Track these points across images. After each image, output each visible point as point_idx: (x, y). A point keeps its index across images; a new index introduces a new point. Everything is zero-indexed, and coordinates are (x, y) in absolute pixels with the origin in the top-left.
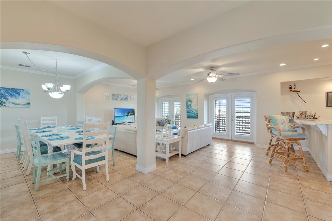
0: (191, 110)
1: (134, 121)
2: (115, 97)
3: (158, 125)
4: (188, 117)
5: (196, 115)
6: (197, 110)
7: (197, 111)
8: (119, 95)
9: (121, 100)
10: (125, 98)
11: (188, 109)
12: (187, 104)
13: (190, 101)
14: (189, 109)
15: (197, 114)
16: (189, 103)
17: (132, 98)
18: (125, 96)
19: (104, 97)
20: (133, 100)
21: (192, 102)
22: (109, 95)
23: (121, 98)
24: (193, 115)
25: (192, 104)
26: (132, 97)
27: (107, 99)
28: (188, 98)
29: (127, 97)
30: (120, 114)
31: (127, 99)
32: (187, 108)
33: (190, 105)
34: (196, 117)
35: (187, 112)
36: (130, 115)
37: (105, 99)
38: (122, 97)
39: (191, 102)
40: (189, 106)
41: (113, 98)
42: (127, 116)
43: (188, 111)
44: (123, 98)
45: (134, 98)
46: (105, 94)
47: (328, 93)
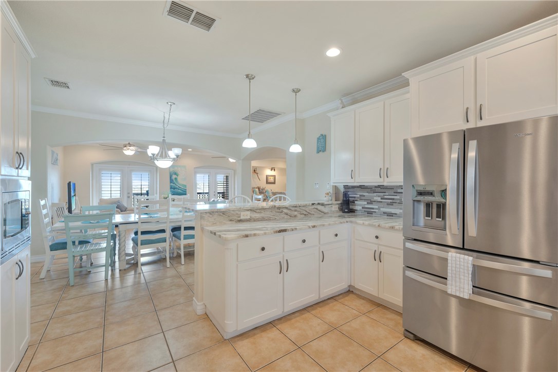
0: (177, 186)
4: (173, 194)
5: (185, 191)
6: (185, 185)
7: (186, 187)
12: (171, 177)
13: (176, 174)
14: (174, 183)
16: (174, 177)
21: (179, 176)
24: (179, 191)
25: (179, 179)
28: (171, 169)
32: (171, 183)
34: (184, 194)
35: (171, 188)
39: (177, 176)
40: (174, 180)
43: (173, 187)
47: (267, 176)
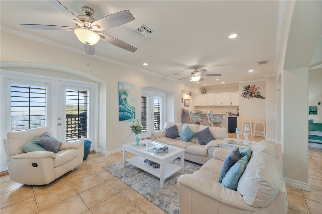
0: (126, 108)
6: (133, 107)
7: (135, 109)
11: (121, 106)
12: (120, 98)
13: (125, 93)
14: (123, 105)
15: (135, 112)
16: (123, 97)
21: (128, 96)
24: (129, 114)
25: (129, 99)
28: (121, 88)
32: (120, 104)
33: (125, 99)
35: (120, 111)
40: (123, 101)
47: (185, 99)
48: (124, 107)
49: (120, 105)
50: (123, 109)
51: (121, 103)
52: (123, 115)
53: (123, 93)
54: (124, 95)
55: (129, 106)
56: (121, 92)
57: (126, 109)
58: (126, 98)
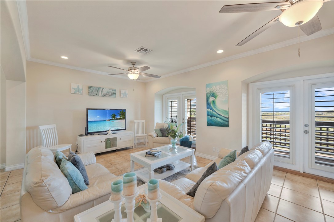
1: (125, 128)
2: (93, 91)
3: (160, 134)
4: (210, 124)
5: (226, 121)
6: (226, 111)
8: (99, 88)
9: (104, 96)
10: (110, 94)
11: (209, 110)
13: (213, 95)
15: (228, 118)
16: (211, 99)
17: (123, 94)
18: (111, 91)
19: (73, 91)
20: (125, 97)
21: (218, 98)
22: (81, 87)
23: (103, 93)
24: (218, 120)
25: (218, 101)
26: (122, 91)
27: (78, 93)
28: (209, 90)
29: (114, 92)
30: (98, 118)
31: (114, 95)
33: (213, 102)
34: (225, 124)
35: (208, 115)
36: (117, 119)
37: (74, 93)
38: (105, 91)
40: (211, 104)
41: (89, 92)
42: (111, 121)
44: (108, 92)
45: (127, 94)
46: (74, 85)
48: (213, 111)
49: (207, 109)
50: (211, 114)
51: (209, 107)
52: (211, 120)
53: (211, 96)
54: (213, 97)
55: (219, 109)
56: (209, 94)
57: (215, 113)
58: (215, 100)
